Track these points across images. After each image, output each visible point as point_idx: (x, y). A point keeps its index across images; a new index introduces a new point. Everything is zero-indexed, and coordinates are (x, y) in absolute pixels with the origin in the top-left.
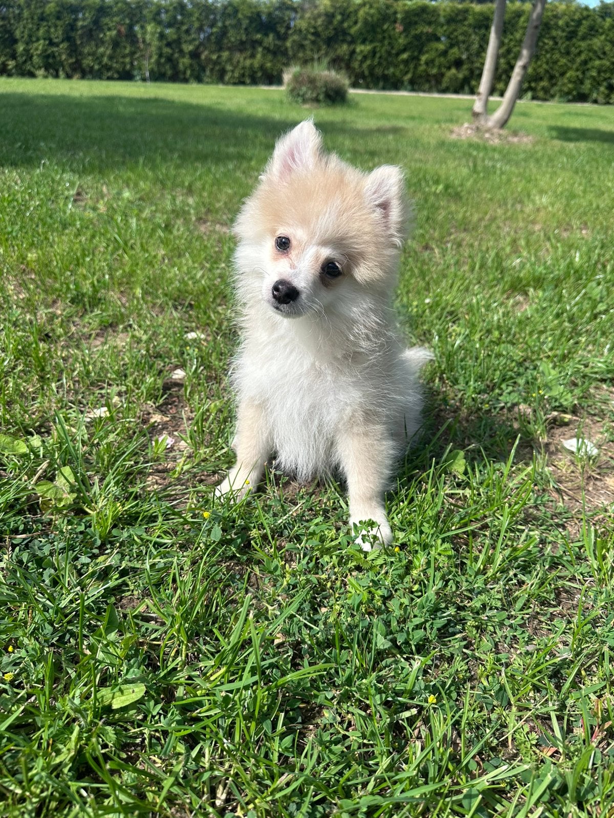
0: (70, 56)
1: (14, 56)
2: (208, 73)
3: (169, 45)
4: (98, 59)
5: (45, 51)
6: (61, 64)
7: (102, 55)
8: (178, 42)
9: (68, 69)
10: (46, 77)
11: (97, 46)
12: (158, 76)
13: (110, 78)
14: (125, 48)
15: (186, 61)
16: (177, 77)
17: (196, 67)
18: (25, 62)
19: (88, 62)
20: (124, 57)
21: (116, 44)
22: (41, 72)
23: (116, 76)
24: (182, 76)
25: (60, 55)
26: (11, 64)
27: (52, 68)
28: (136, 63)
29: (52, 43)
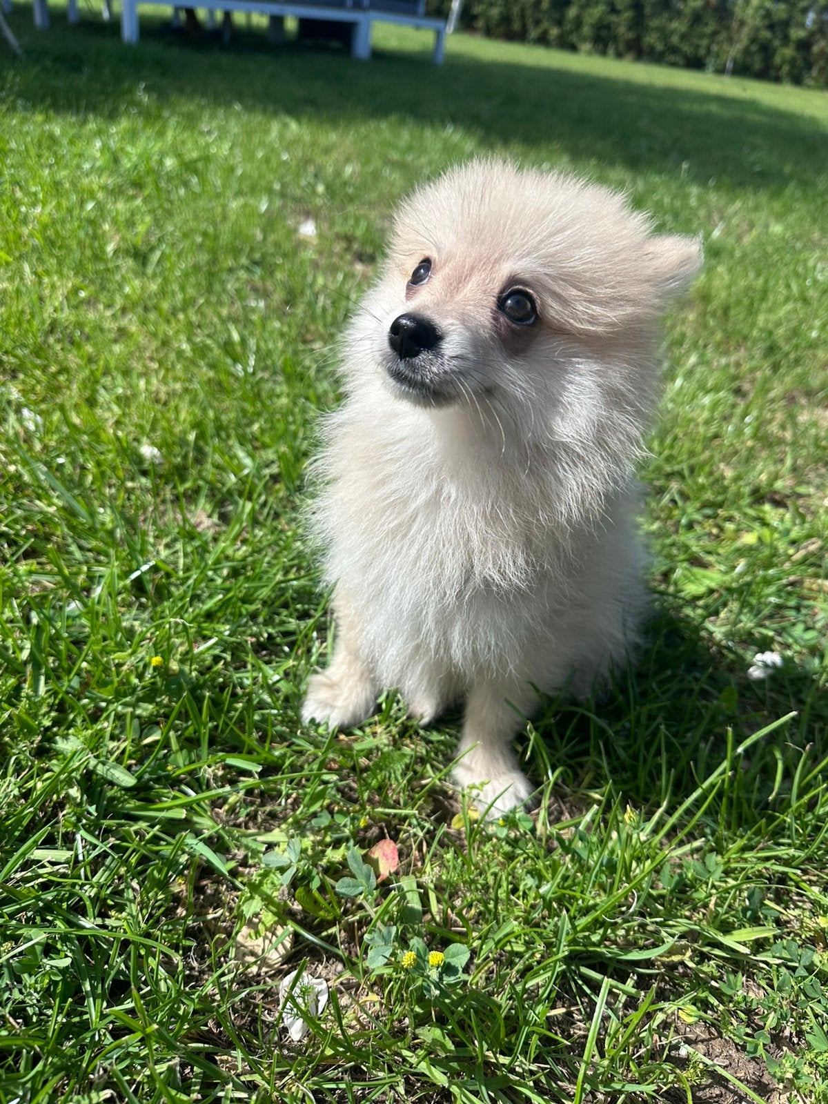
0: (630, 29)
1: (559, 22)
2: (814, 72)
3: (771, 27)
4: (664, 35)
5: (600, 19)
6: (615, 38)
7: (672, 32)
8: (786, 24)
9: (621, 47)
10: (589, 53)
11: (671, 19)
12: (742, 70)
13: (673, 65)
14: (707, 24)
15: (788, 52)
16: (767, 74)
17: (800, 62)
18: (571, 32)
19: (651, 39)
20: (702, 36)
21: (697, 18)
22: (586, 46)
23: (681, 62)
24: (772, 73)
25: (619, 25)
26: (554, 32)
27: (603, 41)
28: (715, 48)
29: (613, 10)
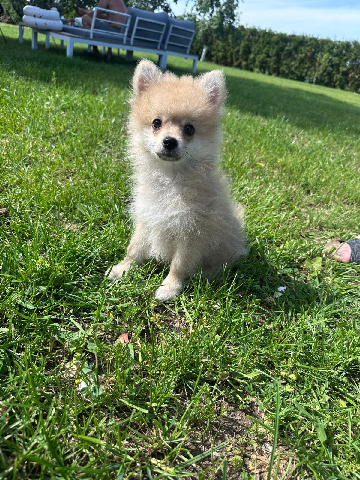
0: (275, 64)
1: (246, 60)
2: (349, 85)
3: (332, 66)
4: (289, 67)
5: (263, 59)
6: (269, 67)
7: (292, 66)
8: (338, 65)
9: (271, 71)
10: (258, 72)
11: (291, 61)
12: (320, 82)
13: (292, 79)
14: (306, 64)
15: (339, 76)
16: (330, 84)
17: (344, 81)
18: (251, 64)
19: (283, 68)
20: (304, 69)
21: (302, 61)
22: (257, 70)
23: (295, 78)
24: (333, 84)
25: (270, 62)
26: (244, 63)
27: (264, 68)
28: (309, 73)
29: (268, 56)
